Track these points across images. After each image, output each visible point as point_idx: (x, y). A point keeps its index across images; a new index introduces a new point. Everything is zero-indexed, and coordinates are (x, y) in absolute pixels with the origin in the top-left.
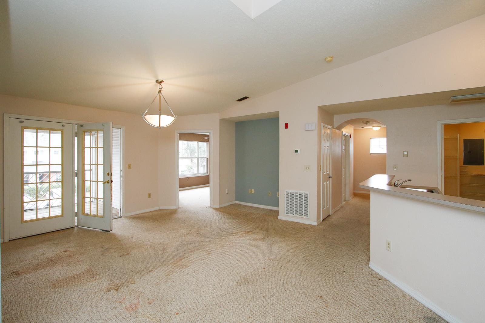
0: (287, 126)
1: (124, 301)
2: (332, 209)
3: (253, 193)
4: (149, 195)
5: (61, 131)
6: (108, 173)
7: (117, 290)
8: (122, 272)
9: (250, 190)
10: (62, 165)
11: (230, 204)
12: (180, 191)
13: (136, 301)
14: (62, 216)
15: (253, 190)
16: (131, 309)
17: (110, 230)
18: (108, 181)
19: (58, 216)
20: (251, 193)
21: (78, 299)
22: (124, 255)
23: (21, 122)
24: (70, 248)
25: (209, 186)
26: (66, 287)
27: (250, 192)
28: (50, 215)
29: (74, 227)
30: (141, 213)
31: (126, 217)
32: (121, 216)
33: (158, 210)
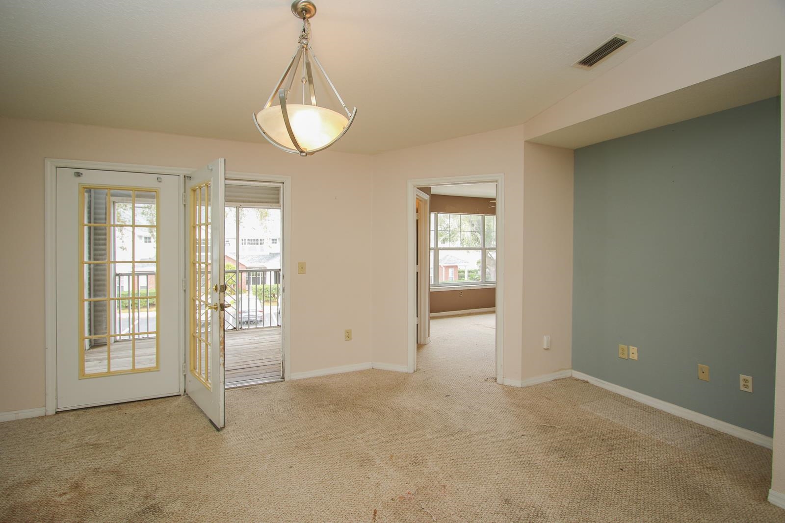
4: (348, 335)
5: (156, 192)
6: (216, 286)
9: (621, 346)
10: (157, 262)
11: (556, 377)
12: (431, 318)
14: (157, 369)
18: (216, 304)
19: (149, 370)
20: (625, 357)
23: (78, 175)
25: (494, 312)
27: (623, 354)
28: (134, 366)
29: (180, 395)
30: (327, 376)
31: (292, 381)
32: (283, 378)
33: (369, 370)
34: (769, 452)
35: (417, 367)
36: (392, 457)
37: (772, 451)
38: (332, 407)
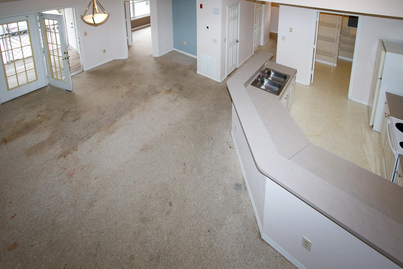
0: (201, 6)
1: (67, 168)
2: (239, 63)
3: (185, 44)
4: (104, 51)
5: (27, 21)
6: (65, 52)
7: (65, 157)
8: (71, 139)
9: (183, 42)
10: (31, 45)
11: (169, 51)
13: (74, 168)
14: (37, 80)
15: (185, 42)
16: (70, 174)
17: (71, 91)
18: (65, 58)
19: (34, 81)
21: (40, 166)
22: (75, 120)
24: (42, 111)
26: (34, 154)
27: (183, 44)
28: (28, 81)
29: (47, 86)
30: (99, 66)
31: (87, 71)
32: (83, 70)
33: (113, 60)
34: (196, 60)
35: (129, 56)
36: (124, 84)
37: (197, 59)
38: (104, 76)
